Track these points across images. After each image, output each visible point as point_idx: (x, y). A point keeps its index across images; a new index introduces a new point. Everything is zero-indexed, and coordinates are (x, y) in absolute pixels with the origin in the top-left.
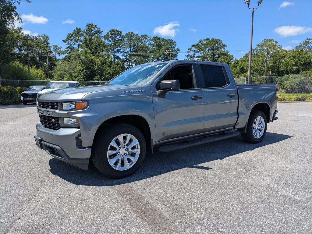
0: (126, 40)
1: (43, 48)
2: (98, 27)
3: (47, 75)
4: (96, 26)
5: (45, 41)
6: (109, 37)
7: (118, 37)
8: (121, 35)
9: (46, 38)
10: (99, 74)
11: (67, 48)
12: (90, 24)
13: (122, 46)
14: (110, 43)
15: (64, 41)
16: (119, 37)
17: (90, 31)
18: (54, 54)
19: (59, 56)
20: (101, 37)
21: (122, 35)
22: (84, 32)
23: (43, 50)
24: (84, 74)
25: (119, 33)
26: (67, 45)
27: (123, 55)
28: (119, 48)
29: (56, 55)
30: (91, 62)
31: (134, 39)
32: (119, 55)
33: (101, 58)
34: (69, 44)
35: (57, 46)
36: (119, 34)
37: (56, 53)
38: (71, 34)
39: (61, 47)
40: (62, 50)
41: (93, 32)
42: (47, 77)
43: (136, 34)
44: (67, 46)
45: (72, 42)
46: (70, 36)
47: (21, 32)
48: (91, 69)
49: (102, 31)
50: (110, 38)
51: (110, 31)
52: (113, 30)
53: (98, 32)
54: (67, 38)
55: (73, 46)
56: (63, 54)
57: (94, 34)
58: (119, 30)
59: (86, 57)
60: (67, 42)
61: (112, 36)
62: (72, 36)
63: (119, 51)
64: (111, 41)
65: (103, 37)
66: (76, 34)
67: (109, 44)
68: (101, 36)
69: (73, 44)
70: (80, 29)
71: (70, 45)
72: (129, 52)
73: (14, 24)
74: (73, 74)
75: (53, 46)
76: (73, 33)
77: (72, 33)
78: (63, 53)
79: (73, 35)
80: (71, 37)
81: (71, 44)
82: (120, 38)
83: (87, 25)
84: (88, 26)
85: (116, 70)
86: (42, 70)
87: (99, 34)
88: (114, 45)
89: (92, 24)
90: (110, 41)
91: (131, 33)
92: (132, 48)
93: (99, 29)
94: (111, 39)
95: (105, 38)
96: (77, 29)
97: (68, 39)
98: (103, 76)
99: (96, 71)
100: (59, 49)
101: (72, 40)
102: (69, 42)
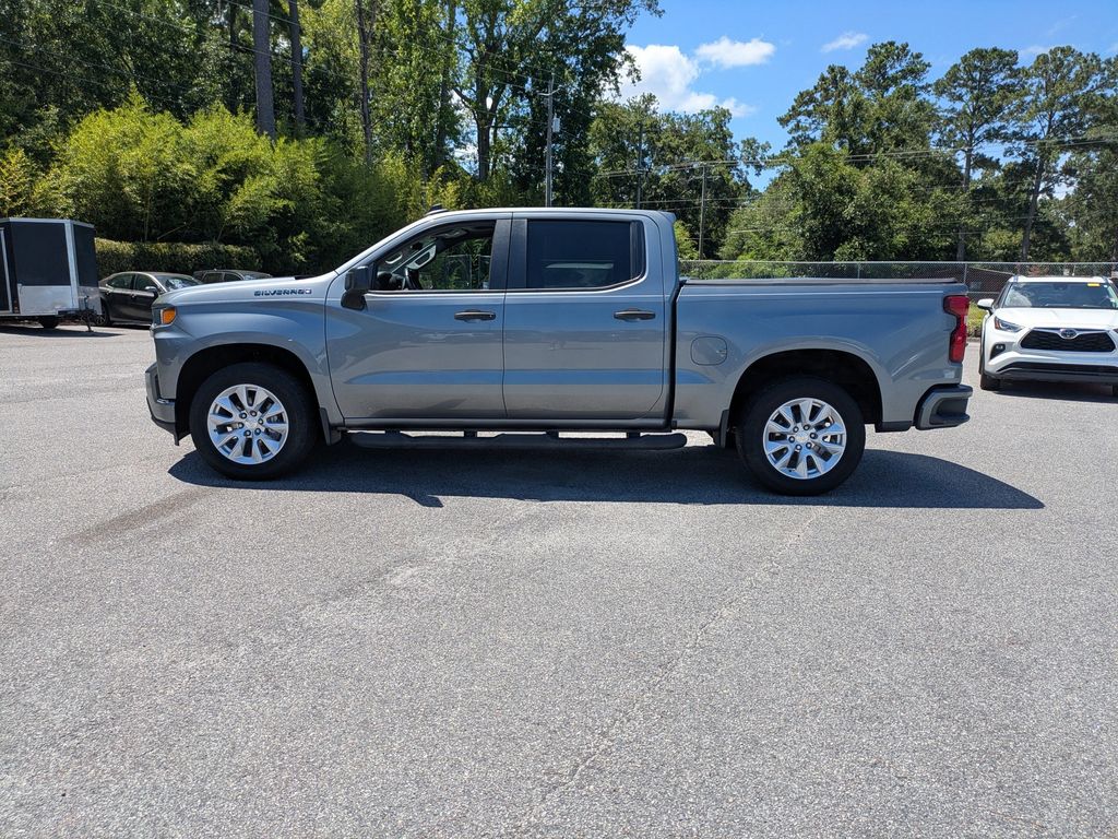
0: (1034, 88)
1: (704, 154)
2: (913, 50)
3: (698, 241)
4: (904, 48)
5: (720, 126)
6: (959, 85)
7: (999, 78)
8: (1010, 69)
9: (721, 117)
10: (859, 231)
11: (790, 143)
12: (883, 46)
13: (1011, 113)
14: (959, 106)
15: (783, 121)
16: (1002, 75)
17: (880, 69)
18: (741, 171)
19: (758, 175)
20: (922, 88)
21: (1015, 67)
22: (858, 77)
23: (704, 159)
24: (803, 235)
25: (1006, 59)
26: (790, 133)
27: (1009, 152)
28: (997, 124)
29: (747, 173)
30: (839, 190)
31: (1072, 76)
32: (994, 150)
33: (876, 171)
34: (797, 127)
35: (754, 141)
36: (1004, 66)
37: (748, 166)
38: (808, 93)
39: (767, 143)
40: (769, 153)
41: (891, 73)
42: (697, 249)
43: (1084, 55)
44: (790, 137)
45: (810, 121)
46: (805, 98)
47: (652, 107)
48: (833, 215)
49: (929, 65)
50: (964, 85)
51: (965, 59)
52: (980, 54)
53: (912, 72)
54: (793, 108)
55: (812, 136)
56: (772, 166)
57: (895, 80)
58: (1006, 50)
59: (819, 174)
60: (792, 124)
61: (974, 80)
62: (812, 100)
63: (991, 136)
64: (966, 98)
65: (930, 86)
66: (826, 90)
67: (953, 110)
68: (921, 85)
69: (813, 126)
70: (844, 68)
71: (800, 133)
72: (1042, 136)
73: (617, 89)
74: (776, 238)
75: (743, 142)
76: (816, 88)
77: (812, 89)
78: (773, 162)
79: (818, 96)
80: (807, 104)
81: (807, 129)
82: (1008, 81)
83: (870, 51)
84: (875, 53)
85: (943, 216)
86: (683, 225)
87: (915, 77)
88: (973, 113)
89: (892, 44)
90: (960, 98)
91: (1063, 50)
92: (1057, 115)
93: (918, 56)
94: (964, 90)
95: (941, 88)
96: (832, 69)
97: (794, 113)
98: (875, 241)
99: (850, 222)
100: (760, 151)
101: (809, 114)
102: (799, 122)
